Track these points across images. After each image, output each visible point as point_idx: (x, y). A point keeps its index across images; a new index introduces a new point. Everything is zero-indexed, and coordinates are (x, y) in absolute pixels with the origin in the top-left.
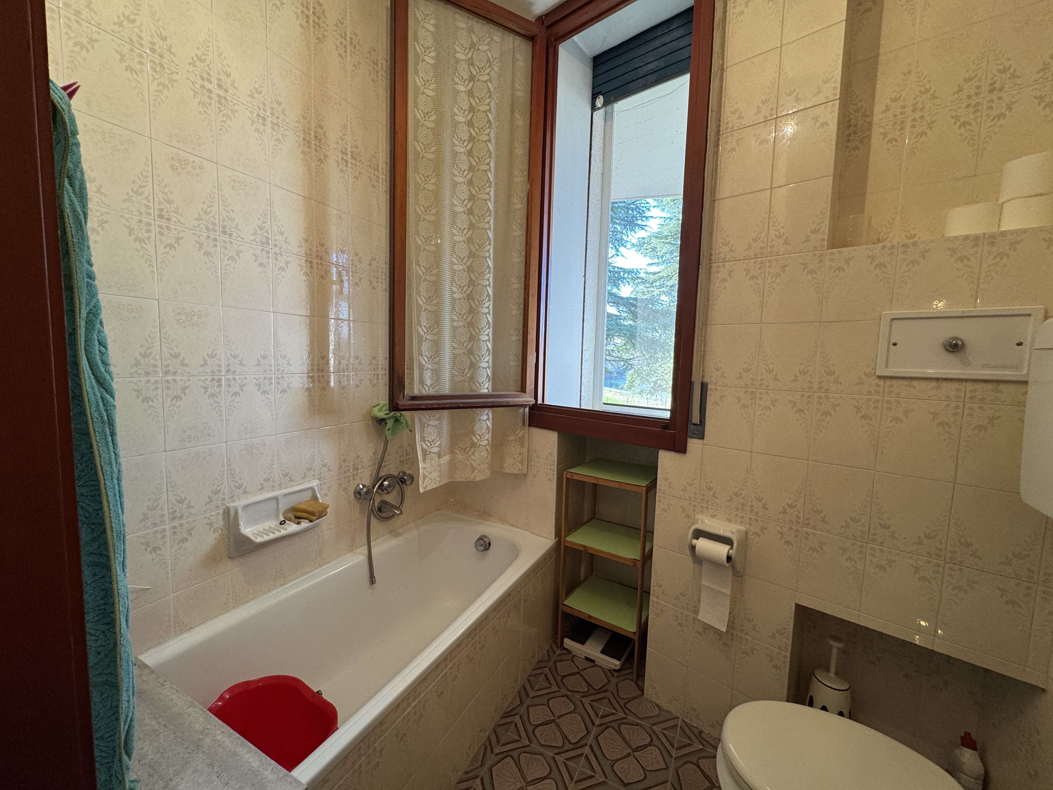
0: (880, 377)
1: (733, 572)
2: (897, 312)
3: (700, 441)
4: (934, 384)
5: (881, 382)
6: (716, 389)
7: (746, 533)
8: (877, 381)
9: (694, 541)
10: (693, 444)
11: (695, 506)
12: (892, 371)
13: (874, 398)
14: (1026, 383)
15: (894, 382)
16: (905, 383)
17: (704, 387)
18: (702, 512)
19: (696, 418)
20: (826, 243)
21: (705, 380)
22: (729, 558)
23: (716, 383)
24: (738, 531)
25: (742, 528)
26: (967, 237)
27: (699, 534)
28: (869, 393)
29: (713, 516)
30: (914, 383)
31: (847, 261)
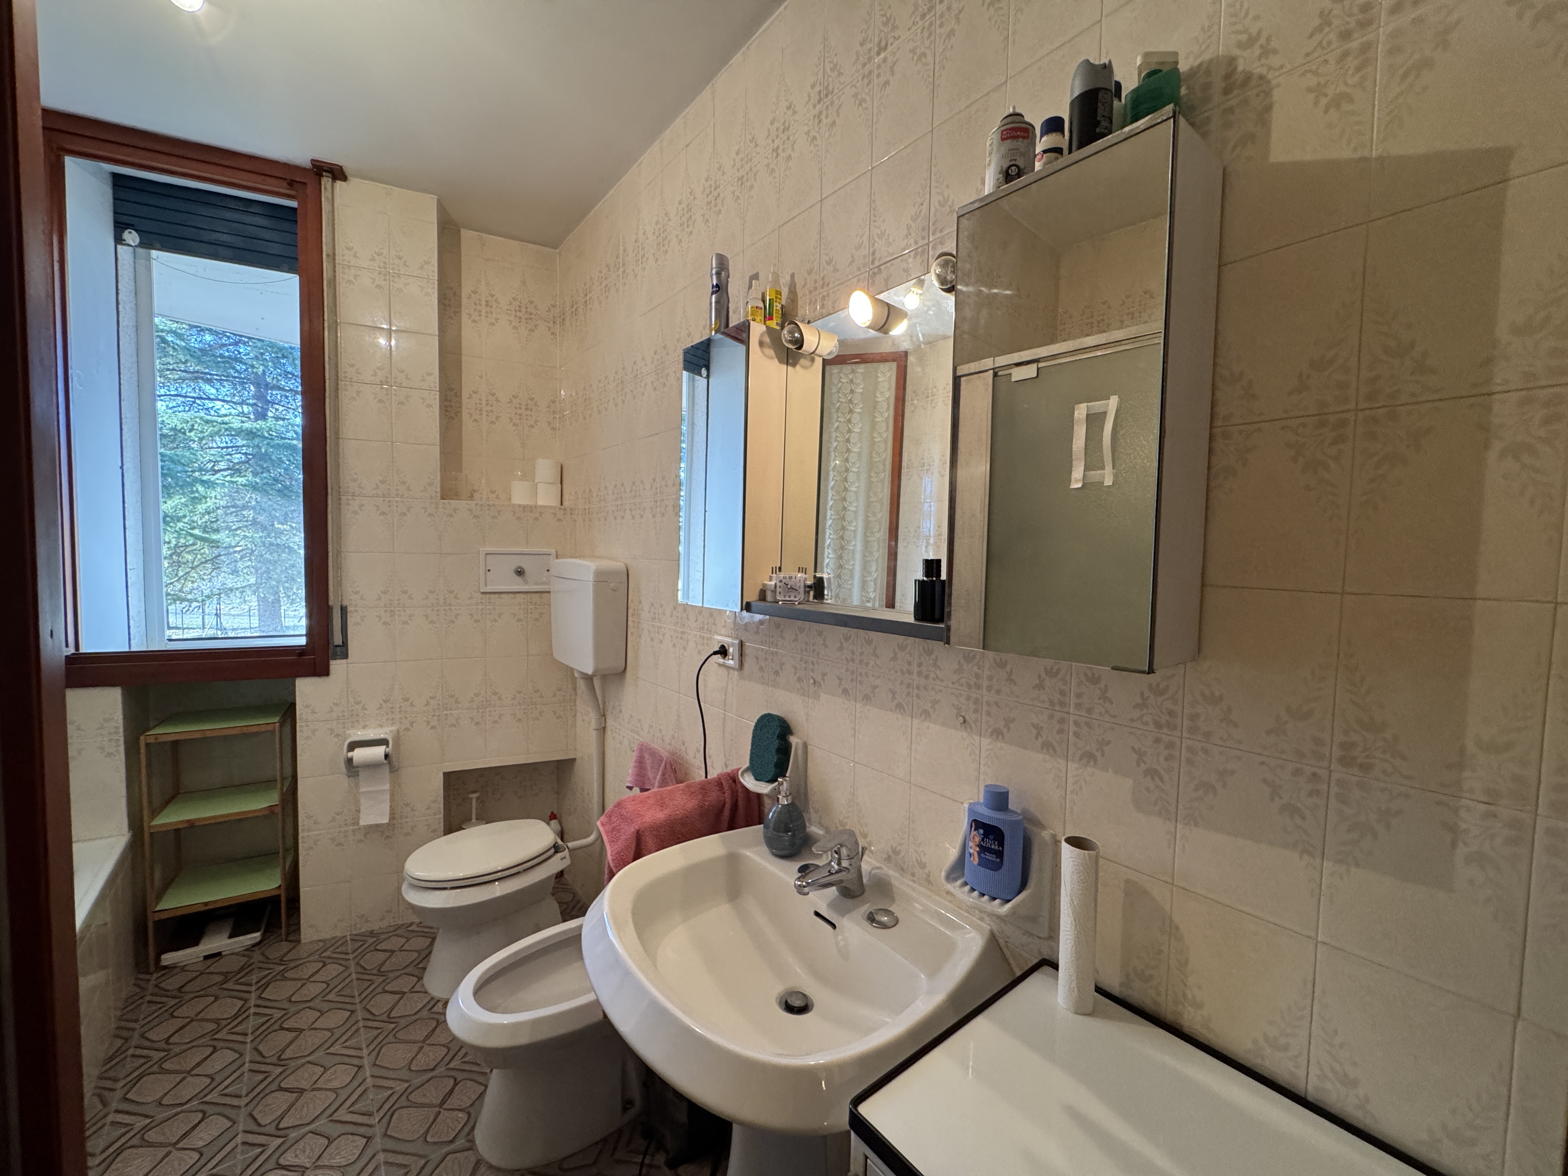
0: (482, 593)
1: (390, 768)
2: (489, 549)
3: (344, 661)
4: (512, 595)
5: (484, 596)
6: (356, 611)
7: (398, 731)
8: (481, 596)
9: (350, 754)
10: (336, 665)
11: (344, 723)
12: (489, 589)
13: (480, 607)
14: (549, 592)
15: (491, 596)
16: (497, 595)
17: (344, 610)
18: (352, 727)
19: (337, 639)
20: (439, 495)
21: (344, 603)
22: (387, 756)
23: (356, 606)
24: (391, 732)
25: (394, 728)
26: (520, 506)
27: (353, 746)
28: (477, 604)
29: (364, 727)
30: (502, 595)
31: (455, 510)
